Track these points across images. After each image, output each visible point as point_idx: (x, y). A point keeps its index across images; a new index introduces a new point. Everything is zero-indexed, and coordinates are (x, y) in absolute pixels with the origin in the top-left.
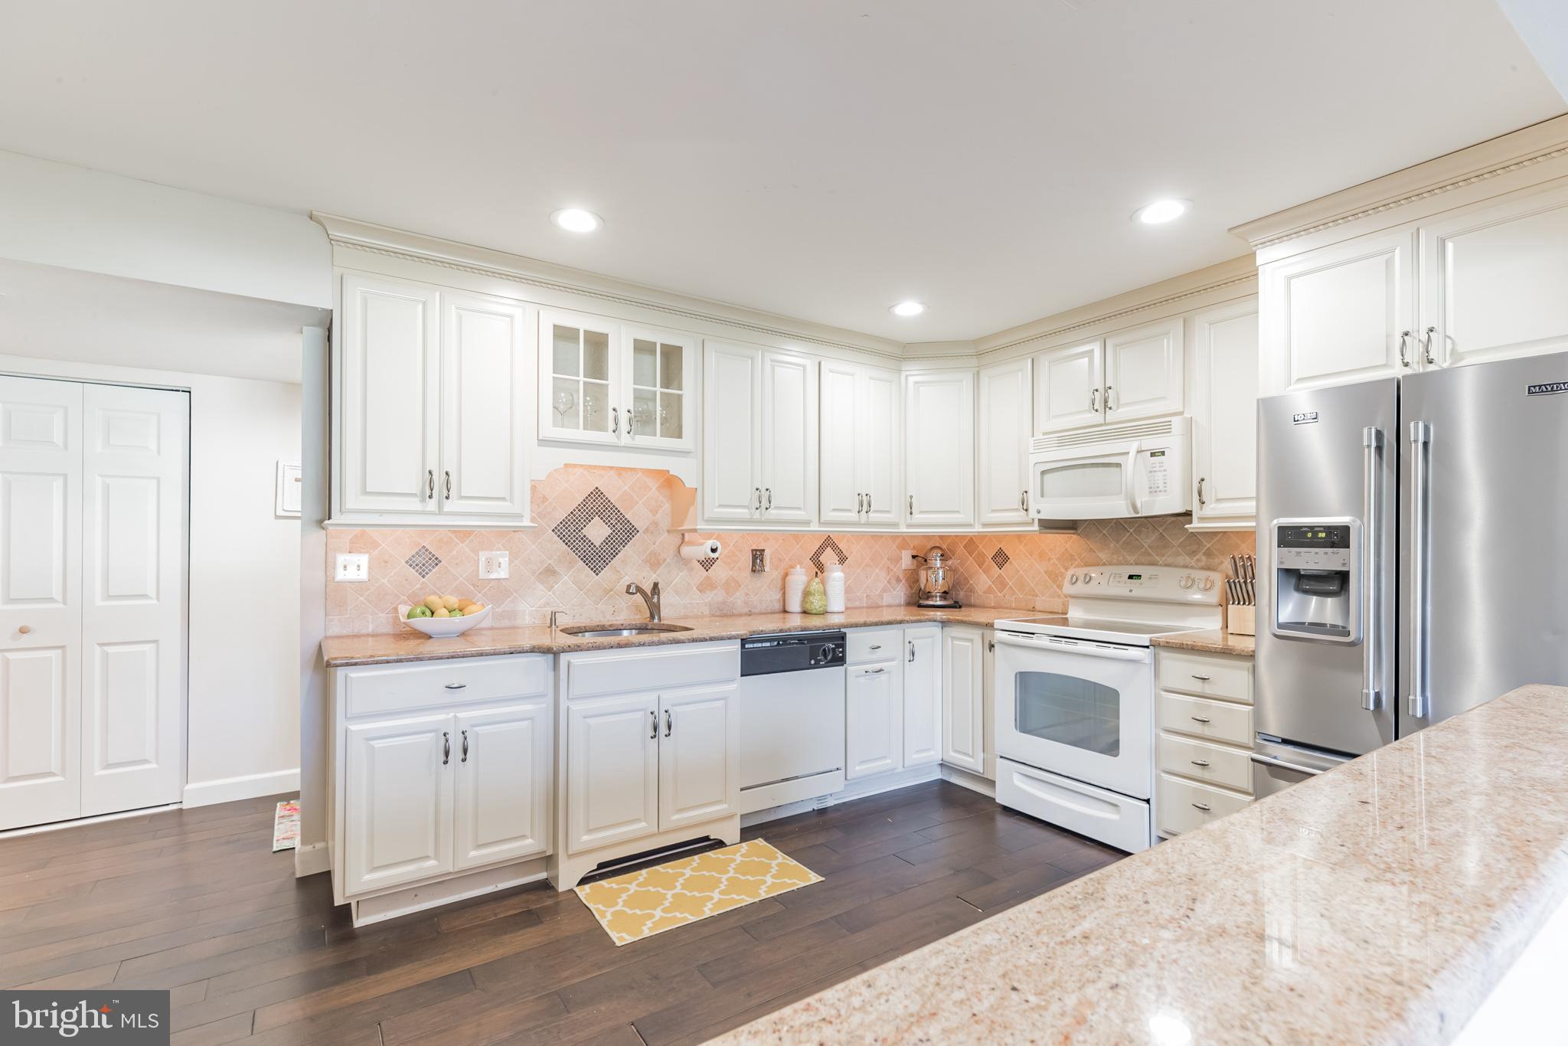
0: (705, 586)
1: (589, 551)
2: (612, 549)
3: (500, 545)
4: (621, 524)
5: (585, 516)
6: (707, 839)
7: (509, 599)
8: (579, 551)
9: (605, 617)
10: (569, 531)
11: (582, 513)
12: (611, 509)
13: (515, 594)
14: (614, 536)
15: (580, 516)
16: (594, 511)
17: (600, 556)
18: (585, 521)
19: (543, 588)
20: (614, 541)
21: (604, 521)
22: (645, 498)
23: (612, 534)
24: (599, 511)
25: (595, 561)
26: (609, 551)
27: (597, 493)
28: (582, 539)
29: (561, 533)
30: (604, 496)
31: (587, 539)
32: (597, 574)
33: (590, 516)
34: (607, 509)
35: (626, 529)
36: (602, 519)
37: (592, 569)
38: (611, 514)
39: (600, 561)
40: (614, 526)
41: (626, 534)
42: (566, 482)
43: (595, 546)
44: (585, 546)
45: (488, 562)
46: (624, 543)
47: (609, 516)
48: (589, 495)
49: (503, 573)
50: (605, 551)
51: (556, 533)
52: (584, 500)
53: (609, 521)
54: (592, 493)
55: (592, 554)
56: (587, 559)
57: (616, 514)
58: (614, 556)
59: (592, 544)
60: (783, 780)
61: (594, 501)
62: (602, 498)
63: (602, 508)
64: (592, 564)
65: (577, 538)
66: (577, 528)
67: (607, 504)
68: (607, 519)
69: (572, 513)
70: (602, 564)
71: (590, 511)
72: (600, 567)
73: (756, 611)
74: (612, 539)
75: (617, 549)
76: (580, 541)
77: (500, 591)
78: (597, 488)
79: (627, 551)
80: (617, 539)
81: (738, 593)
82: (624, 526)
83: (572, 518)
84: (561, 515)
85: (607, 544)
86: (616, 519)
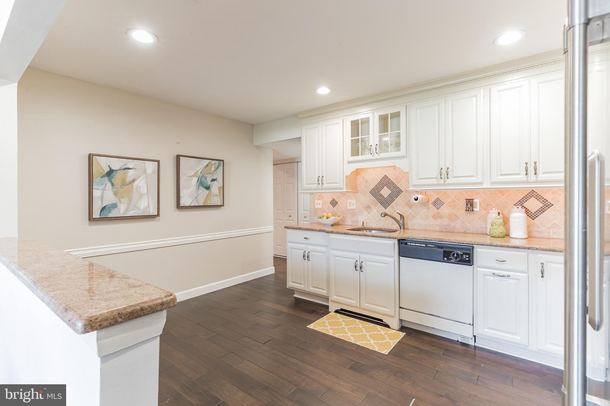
0: (436, 217)
1: (383, 200)
2: (391, 199)
3: (353, 198)
4: (395, 189)
5: (381, 186)
6: (382, 320)
7: (356, 216)
8: (379, 200)
9: (388, 226)
10: (375, 192)
11: (380, 185)
12: (391, 183)
13: (358, 214)
14: (392, 194)
15: (379, 186)
16: (384, 184)
17: (386, 202)
18: (381, 188)
19: (367, 213)
20: (392, 196)
21: (388, 188)
22: (406, 177)
23: (391, 193)
24: (386, 184)
25: (385, 204)
26: (390, 200)
27: (386, 177)
28: (380, 195)
29: (373, 193)
30: (388, 178)
31: (382, 195)
32: (386, 209)
33: (383, 186)
34: (389, 183)
35: (397, 191)
36: (387, 187)
37: (384, 207)
38: (391, 185)
39: (386, 204)
40: (392, 190)
41: (397, 193)
42: (374, 174)
43: (385, 198)
44: (381, 198)
45: (350, 203)
46: (396, 196)
47: (390, 186)
48: (383, 178)
49: (354, 207)
50: (388, 200)
51: (371, 193)
52: (381, 180)
53: (390, 188)
54: (383, 177)
55: (384, 201)
56: (382, 203)
57: (393, 185)
58: (392, 202)
59: (384, 197)
60: (430, 314)
61: (384, 180)
62: (387, 179)
63: (387, 183)
64: (384, 205)
65: (378, 195)
66: (378, 191)
67: (389, 181)
68: (389, 187)
69: (376, 185)
70: (388, 205)
71: (383, 184)
72: (386, 206)
73: (470, 232)
74: (391, 195)
75: (393, 199)
76: (379, 196)
77: (354, 213)
78: (385, 175)
79: (398, 200)
80: (393, 195)
81: (457, 221)
82: (396, 190)
83: (376, 187)
84: (372, 186)
85: (389, 197)
86: (393, 187)
